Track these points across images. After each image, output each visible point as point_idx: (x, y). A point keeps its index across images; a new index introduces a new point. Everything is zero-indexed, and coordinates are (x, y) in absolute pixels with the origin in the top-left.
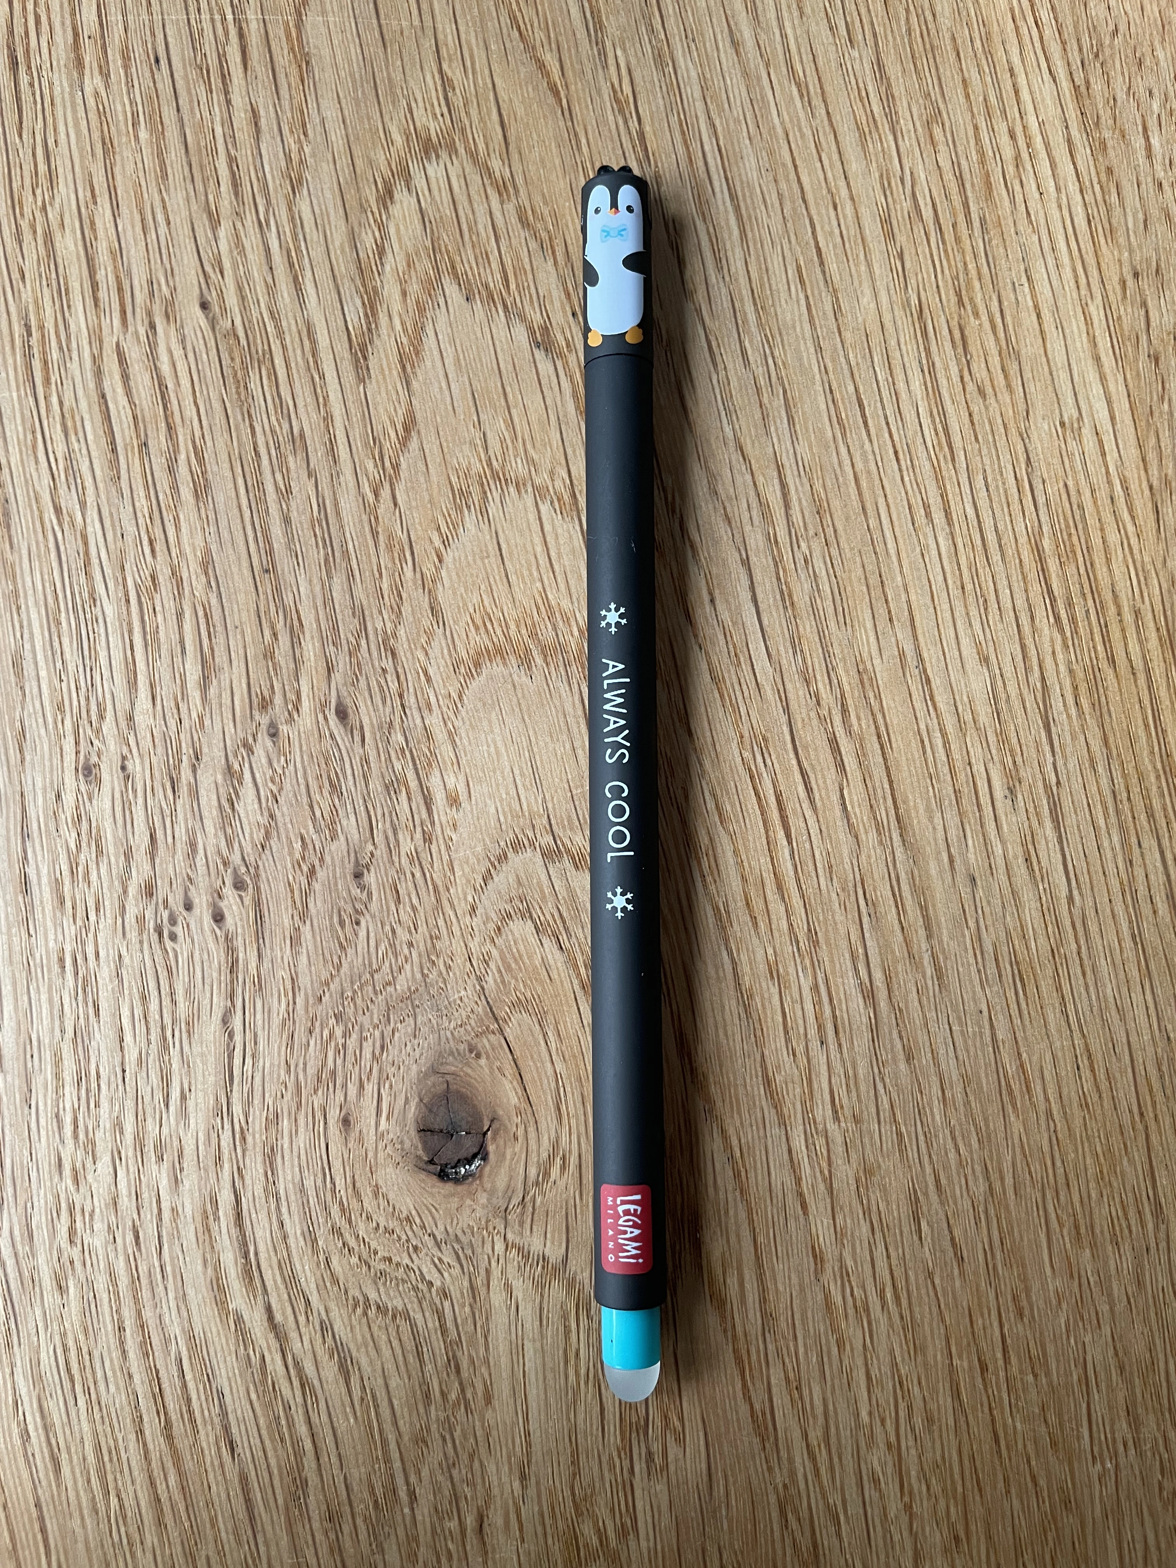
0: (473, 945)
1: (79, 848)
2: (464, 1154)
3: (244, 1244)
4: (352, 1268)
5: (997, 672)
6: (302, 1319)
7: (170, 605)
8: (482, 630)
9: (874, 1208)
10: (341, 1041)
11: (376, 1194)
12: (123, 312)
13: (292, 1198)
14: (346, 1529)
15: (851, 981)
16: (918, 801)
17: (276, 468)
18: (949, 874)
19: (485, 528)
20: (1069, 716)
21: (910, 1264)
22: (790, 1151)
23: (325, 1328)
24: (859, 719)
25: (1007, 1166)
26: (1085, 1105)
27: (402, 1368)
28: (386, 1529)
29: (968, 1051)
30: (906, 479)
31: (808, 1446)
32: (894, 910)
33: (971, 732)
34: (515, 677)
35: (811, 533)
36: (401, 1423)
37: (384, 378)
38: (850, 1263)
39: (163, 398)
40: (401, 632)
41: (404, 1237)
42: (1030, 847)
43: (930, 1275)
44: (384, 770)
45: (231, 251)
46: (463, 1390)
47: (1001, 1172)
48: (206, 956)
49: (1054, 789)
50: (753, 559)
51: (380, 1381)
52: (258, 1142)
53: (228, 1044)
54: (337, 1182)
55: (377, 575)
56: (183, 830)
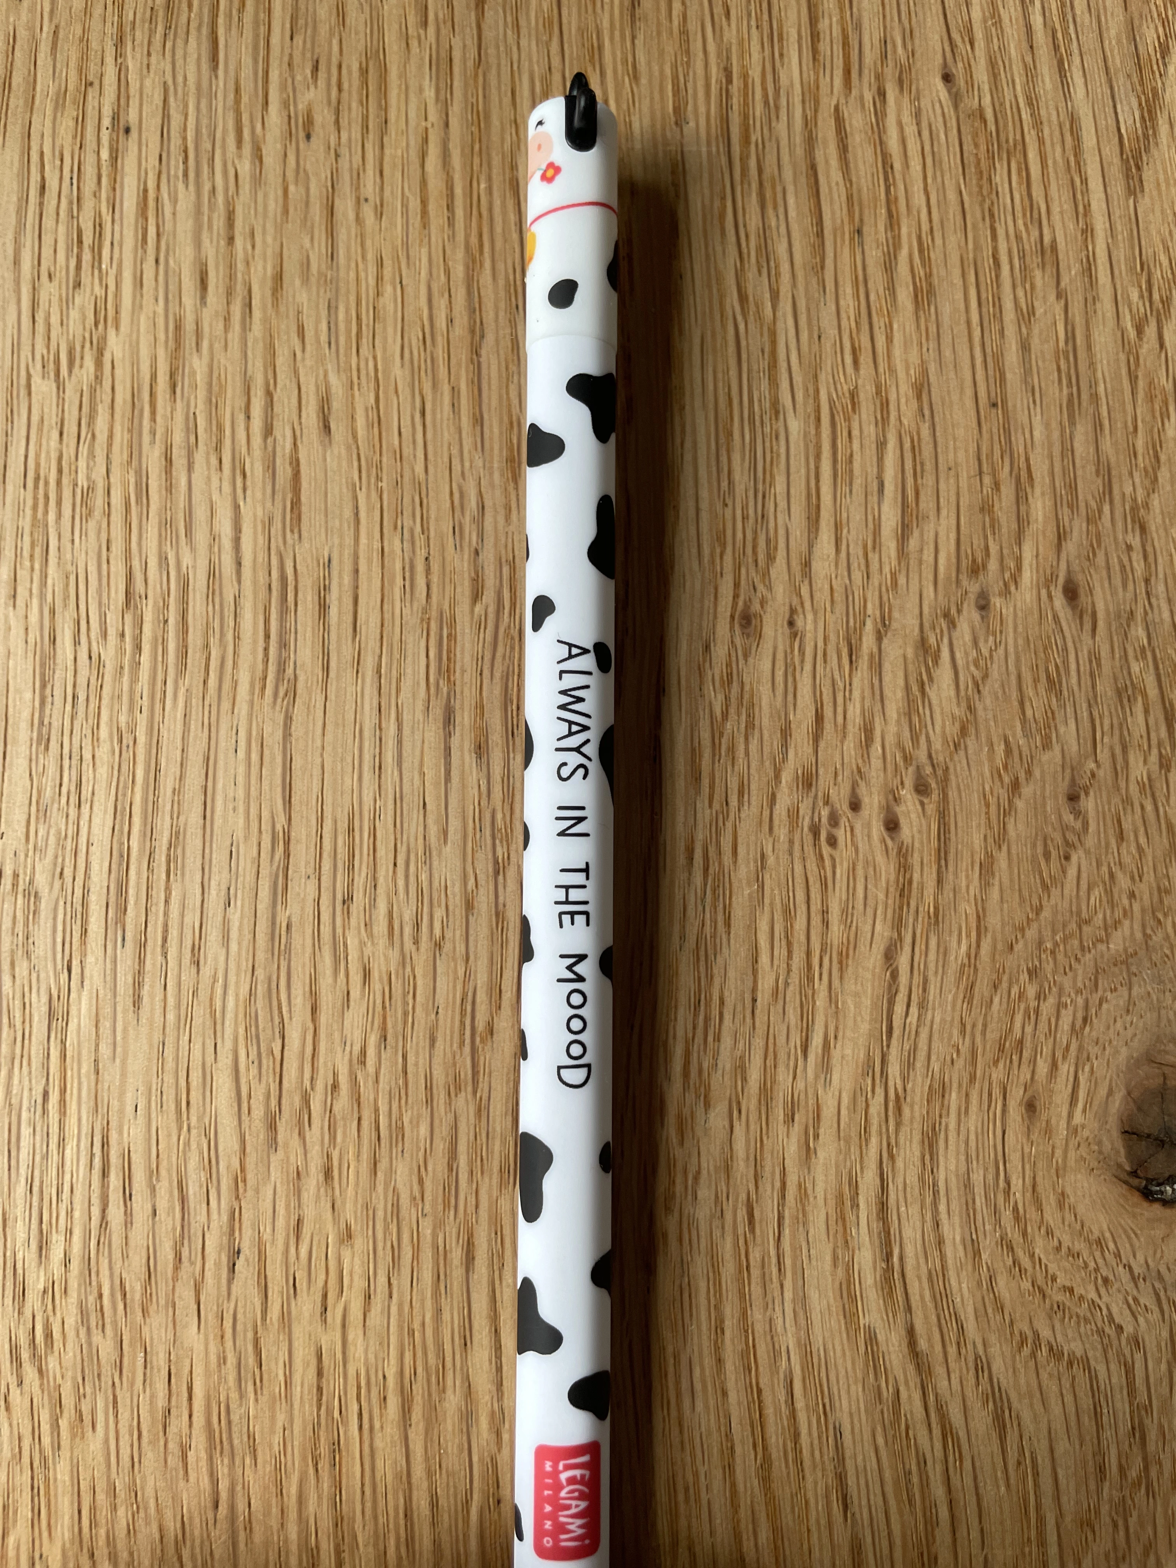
3: (887, 1245)
4: (1022, 1295)
6: (952, 1350)
7: (870, 430)
10: (1034, 1004)
11: (1061, 1205)
12: (847, 72)
13: (954, 1193)
17: (1018, 282)
23: (981, 1366)
27: (1074, 1431)
36: (1064, 1499)
37: (1160, 194)
39: (886, 179)
40: (1155, 503)
41: (1092, 1265)
44: (1117, 670)
45: (985, 21)
46: (1146, 1468)
51: (1045, 1443)
52: (917, 1114)
53: (890, 986)
54: (1013, 1182)
55: (1131, 429)
56: (858, 711)
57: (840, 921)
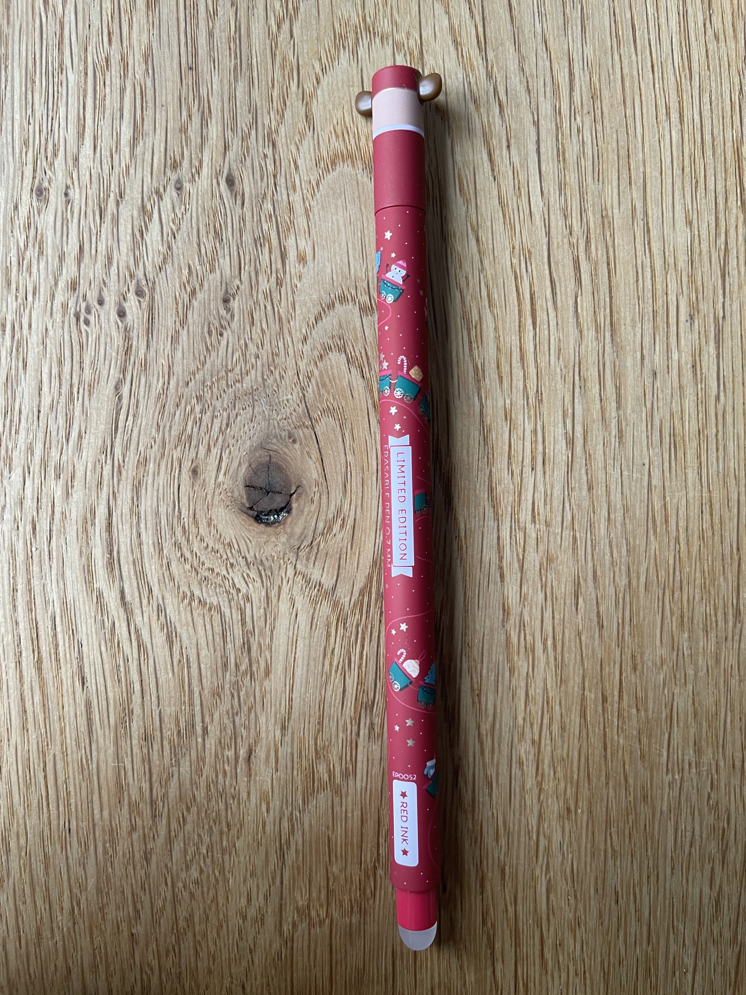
0: (302, 365)
1: (26, 247)
2: (275, 506)
3: (110, 545)
5: (697, 233)
6: (145, 601)
7: (117, 81)
8: (341, 139)
9: (549, 585)
10: (199, 416)
11: (209, 525)
13: (149, 518)
14: (156, 747)
15: (560, 430)
16: (628, 313)
18: (639, 367)
19: (354, 65)
20: (739, 272)
21: (567, 625)
22: (498, 538)
23: (161, 610)
24: (597, 249)
25: (643, 570)
26: (702, 537)
27: (211, 643)
28: (184, 750)
29: (631, 490)
30: (657, 86)
31: (479, 734)
32: (597, 386)
33: (671, 271)
34: (359, 177)
35: (585, 111)
36: (204, 681)
38: (527, 618)
40: (282, 130)
41: (225, 557)
42: (697, 358)
43: (579, 634)
44: (255, 228)
46: (251, 665)
47: (638, 573)
48: (109, 340)
49: (721, 321)
50: (542, 122)
51: (194, 651)
52: (130, 476)
53: (117, 404)
54: (183, 512)
55: (270, 85)
56: (104, 247)
57: (90, 368)
